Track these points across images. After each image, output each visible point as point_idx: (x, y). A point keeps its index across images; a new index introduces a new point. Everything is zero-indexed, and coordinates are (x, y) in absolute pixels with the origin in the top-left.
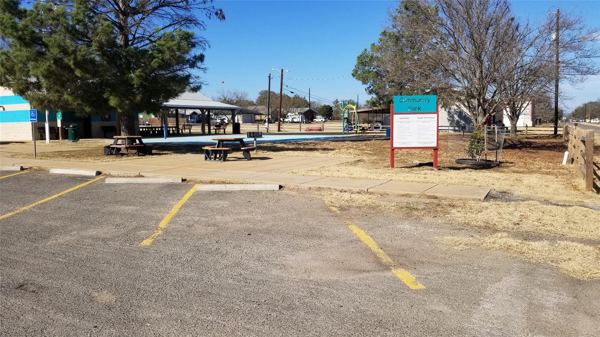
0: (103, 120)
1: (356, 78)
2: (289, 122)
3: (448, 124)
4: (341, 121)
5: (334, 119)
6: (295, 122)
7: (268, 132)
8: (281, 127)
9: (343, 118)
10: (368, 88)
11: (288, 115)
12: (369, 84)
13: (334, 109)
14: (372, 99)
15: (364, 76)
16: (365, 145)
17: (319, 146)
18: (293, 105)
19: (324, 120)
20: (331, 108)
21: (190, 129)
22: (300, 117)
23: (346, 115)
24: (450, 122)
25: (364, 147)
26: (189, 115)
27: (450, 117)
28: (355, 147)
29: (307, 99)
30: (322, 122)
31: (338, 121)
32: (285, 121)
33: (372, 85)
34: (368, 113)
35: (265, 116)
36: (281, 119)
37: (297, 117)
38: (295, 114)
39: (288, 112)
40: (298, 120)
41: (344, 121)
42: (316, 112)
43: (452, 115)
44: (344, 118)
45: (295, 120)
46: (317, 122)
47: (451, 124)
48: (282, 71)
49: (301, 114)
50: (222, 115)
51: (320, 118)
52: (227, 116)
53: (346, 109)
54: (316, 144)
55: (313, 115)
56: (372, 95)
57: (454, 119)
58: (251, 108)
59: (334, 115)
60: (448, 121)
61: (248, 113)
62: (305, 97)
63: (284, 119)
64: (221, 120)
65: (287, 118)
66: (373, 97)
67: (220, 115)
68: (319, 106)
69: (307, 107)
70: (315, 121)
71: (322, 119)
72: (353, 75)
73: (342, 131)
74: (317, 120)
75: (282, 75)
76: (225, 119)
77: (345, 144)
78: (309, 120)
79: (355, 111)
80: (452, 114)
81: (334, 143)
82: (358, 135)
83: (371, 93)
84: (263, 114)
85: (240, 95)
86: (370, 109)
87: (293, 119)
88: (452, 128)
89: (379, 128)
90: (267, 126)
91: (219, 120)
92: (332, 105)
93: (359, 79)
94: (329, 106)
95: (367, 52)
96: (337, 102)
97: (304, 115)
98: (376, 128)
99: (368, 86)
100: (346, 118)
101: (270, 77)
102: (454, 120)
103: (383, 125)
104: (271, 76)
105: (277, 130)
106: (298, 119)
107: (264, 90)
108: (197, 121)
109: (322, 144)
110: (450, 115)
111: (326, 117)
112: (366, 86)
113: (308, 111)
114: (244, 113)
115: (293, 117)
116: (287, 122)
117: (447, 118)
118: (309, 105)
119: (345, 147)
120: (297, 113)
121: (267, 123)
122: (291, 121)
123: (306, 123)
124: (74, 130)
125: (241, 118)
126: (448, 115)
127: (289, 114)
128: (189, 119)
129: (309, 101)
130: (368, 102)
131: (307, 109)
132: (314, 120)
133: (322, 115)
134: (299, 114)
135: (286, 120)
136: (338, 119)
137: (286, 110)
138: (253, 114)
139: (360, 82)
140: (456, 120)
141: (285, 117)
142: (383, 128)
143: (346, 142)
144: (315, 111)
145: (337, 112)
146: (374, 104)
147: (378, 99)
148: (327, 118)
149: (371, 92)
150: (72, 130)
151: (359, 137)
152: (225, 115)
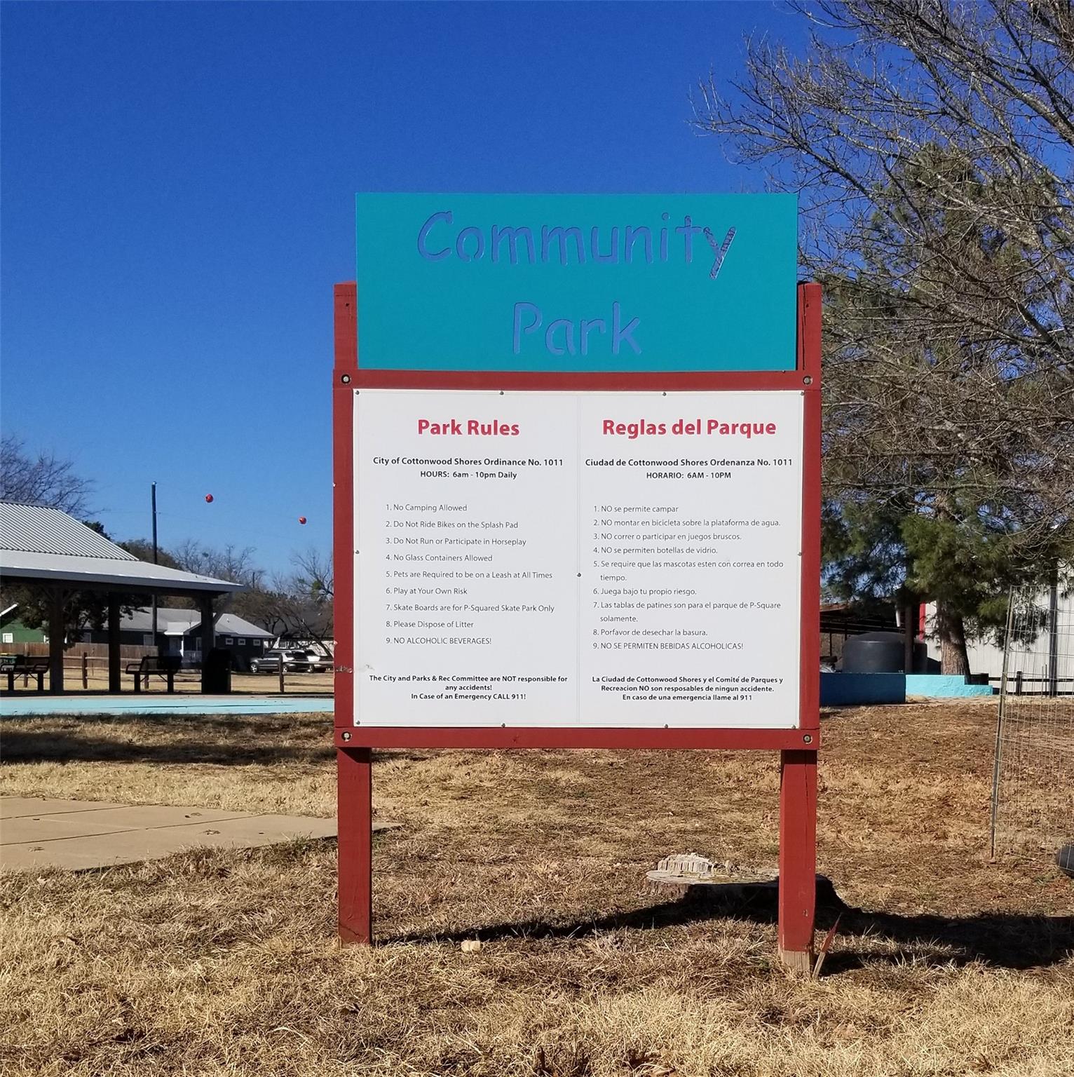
26: (180, 637)
50: (306, 639)
52: (324, 642)
67: (302, 638)
128: (182, 651)
152: (319, 640)
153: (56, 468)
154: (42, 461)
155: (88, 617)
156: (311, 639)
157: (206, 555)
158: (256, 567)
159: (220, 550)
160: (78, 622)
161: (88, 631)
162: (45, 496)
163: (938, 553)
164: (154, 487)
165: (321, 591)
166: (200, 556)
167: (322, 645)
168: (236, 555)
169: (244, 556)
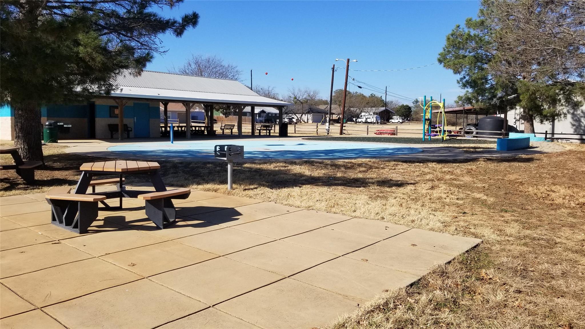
0: (111, 117)
1: (444, 66)
2: (362, 122)
3: (572, 131)
4: (420, 122)
5: (413, 120)
6: (369, 123)
7: (328, 134)
8: (343, 129)
9: (423, 119)
10: (461, 79)
11: (361, 115)
12: (463, 73)
13: (412, 109)
14: (466, 94)
15: (456, 62)
16: (469, 172)
17: (375, 172)
18: (367, 104)
19: (401, 121)
20: (410, 108)
21: (232, 130)
22: (375, 117)
23: (428, 116)
24: (574, 127)
25: (467, 179)
26: (257, 114)
27: (576, 121)
28: (448, 177)
29: (384, 98)
30: (399, 122)
31: (417, 122)
32: (357, 121)
33: (468, 75)
34: (457, 114)
35: (336, 115)
36: (354, 119)
37: (371, 117)
38: (369, 114)
39: (361, 112)
40: (372, 121)
41: (425, 124)
42: (392, 113)
43: (578, 118)
44: (426, 119)
45: (369, 120)
46: (394, 123)
47: (575, 130)
48: (348, 60)
49: (376, 114)
50: (291, 114)
51: (397, 119)
52: (296, 115)
53: (429, 107)
54: (371, 168)
55: (389, 116)
56: (466, 89)
57: (582, 123)
58: (322, 107)
59: (414, 116)
60: (572, 126)
61: (319, 112)
62: (381, 96)
63: (357, 119)
64: (289, 119)
65: (360, 118)
66: (468, 91)
67: (290, 114)
68: (397, 106)
69: (383, 106)
70: (391, 122)
71: (399, 120)
72: (440, 61)
73: (422, 136)
74: (393, 121)
75: (348, 66)
76: (293, 118)
77: (427, 170)
78: (384, 121)
79: (442, 110)
80: (579, 116)
81: (405, 165)
82: (446, 145)
83: (466, 86)
84: (334, 114)
85: (312, 93)
86: (461, 108)
87: (366, 119)
88: (578, 137)
89: (472, 133)
90: (327, 128)
91: (287, 119)
92: (411, 105)
93: (447, 66)
94: (407, 106)
95: (461, 30)
96: (417, 101)
97: (379, 115)
98: (467, 133)
99: (462, 77)
100: (428, 120)
101: (333, 69)
102: (580, 125)
103: (477, 129)
104: (335, 67)
105: (339, 131)
106: (373, 119)
107: (339, 89)
108: (265, 120)
109: (383, 168)
110: (575, 119)
111: (403, 118)
112: (458, 77)
113: (384, 111)
114: (314, 113)
115: (366, 117)
116: (360, 122)
117: (571, 123)
118: (385, 104)
119: (428, 177)
120: (372, 113)
121: (327, 124)
122: (364, 121)
123: (381, 124)
124: (50, 129)
125: (311, 117)
126: (573, 118)
127: (363, 114)
128: (257, 118)
129: (385, 100)
130: (460, 98)
131: (383, 109)
132: (390, 120)
133: (400, 116)
134: (374, 113)
135: (360, 120)
136: (418, 120)
137: (360, 109)
138: (324, 113)
139: (451, 71)
140: (583, 125)
141: (358, 116)
142: (477, 133)
143: (431, 165)
144: (392, 111)
145: (417, 113)
146: (468, 100)
147: (476, 95)
148: (405, 119)
149: (464, 86)
150: (48, 128)
151: (450, 151)
152: (295, 114)
153: (233, 67)
154: (229, 66)
155: (232, 108)
156: (293, 114)
157: (262, 89)
158: (275, 92)
159: (266, 87)
160: (230, 110)
161: (232, 112)
162: (230, 76)
163: (530, 93)
164: (251, 70)
165: (296, 100)
166: (260, 90)
167: (296, 116)
168: (270, 89)
169: (272, 89)
